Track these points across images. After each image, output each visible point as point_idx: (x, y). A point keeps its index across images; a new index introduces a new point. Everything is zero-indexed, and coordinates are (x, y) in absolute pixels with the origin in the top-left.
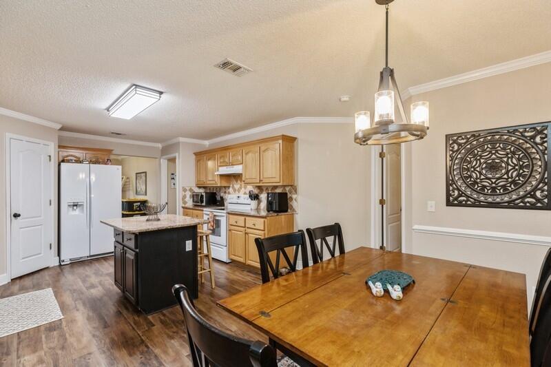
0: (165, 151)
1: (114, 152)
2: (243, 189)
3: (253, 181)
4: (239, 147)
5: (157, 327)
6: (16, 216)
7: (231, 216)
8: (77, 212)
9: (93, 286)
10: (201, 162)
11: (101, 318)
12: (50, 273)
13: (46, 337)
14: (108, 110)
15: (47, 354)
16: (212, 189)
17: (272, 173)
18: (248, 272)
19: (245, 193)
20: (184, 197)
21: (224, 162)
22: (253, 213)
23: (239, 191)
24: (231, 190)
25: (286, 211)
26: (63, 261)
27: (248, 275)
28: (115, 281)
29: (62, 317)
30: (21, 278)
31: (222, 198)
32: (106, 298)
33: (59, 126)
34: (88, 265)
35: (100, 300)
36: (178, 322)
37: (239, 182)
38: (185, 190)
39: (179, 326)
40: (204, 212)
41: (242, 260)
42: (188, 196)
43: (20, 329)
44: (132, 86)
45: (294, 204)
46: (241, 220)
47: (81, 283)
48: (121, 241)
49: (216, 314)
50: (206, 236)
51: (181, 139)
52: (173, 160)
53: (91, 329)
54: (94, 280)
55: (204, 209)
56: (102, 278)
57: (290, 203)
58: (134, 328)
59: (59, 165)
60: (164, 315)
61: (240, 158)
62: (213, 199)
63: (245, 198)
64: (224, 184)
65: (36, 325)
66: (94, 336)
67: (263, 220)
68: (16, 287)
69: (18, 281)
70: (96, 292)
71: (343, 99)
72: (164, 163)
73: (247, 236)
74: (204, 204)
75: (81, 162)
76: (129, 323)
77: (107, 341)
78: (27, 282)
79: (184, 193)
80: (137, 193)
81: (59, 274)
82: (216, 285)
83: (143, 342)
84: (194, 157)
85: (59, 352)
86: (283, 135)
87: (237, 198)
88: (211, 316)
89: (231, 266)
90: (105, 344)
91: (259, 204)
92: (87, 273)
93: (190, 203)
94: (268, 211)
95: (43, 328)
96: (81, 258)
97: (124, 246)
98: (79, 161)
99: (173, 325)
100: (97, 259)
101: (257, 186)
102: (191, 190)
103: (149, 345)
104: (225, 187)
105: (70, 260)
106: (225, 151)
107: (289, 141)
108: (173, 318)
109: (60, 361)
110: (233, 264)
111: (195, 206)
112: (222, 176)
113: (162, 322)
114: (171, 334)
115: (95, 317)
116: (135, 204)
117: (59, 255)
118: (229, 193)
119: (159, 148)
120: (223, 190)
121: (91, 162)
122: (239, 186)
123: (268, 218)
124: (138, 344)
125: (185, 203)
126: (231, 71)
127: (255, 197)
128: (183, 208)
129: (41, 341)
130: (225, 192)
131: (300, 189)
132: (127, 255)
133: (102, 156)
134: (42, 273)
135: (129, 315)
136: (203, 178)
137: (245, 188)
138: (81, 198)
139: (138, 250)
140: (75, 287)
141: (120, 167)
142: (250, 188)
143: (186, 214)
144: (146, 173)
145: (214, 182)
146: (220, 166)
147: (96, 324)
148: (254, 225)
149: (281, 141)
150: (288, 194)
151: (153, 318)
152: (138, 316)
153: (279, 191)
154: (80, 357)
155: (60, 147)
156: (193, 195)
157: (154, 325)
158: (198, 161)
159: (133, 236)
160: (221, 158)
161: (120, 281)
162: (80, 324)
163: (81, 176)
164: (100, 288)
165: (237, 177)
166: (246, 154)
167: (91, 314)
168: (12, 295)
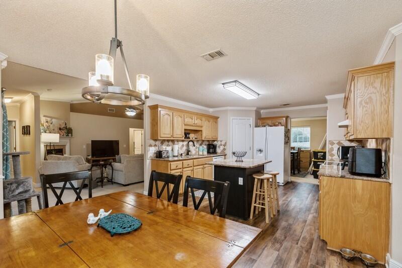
20: (331, 150)
33: (255, 109)
38: (332, 143)
42: (336, 149)
79: (331, 146)
116: (319, 154)
125: (332, 155)
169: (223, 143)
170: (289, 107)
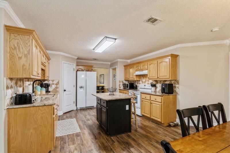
0: (111, 65)
1: (93, 67)
2: (147, 81)
3: (154, 78)
4: (146, 62)
5: (116, 143)
6: (65, 91)
7: (142, 94)
8: (82, 90)
9: (88, 120)
10: (127, 69)
11: (94, 134)
12: (74, 112)
13: (76, 139)
14: (94, 49)
15: (78, 146)
16: (131, 81)
17: (165, 74)
18: (152, 122)
19: (148, 84)
20: (120, 85)
21: (138, 69)
22: (153, 93)
23: (145, 82)
24: (141, 82)
25: (172, 93)
26: (78, 108)
27: (153, 124)
28: (97, 119)
29: (80, 131)
30: (66, 113)
31: (136, 86)
32: (94, 126)
33: (76, 58)
34: (86, 111)
35: (92, 126)
36: (125, 143)
37: (145, 78)
38: (120, 82)
39: (126, 145)
40: (129, 92)
41: (149, 116)
42: (121, 84)
43: (68, 134)
44: (105, 38)
45: (177, 90)
46: (148, 97)
47: (84, 118)
48: (100, 103)
49: (141, 142)
50: (134, 104)
51: (119, 60)
52: (115, 69)
53: (91, 139)
54: (88, 117)
55: (129, 91)
56: (91, 117)
57: (174, 89)
58: (106, 142)
59: (77, 72)
60: (118, 138)
61: (146, 67)
62: (132, 86)
63: (149, 86)
64: (138, 79)
65: (72, 133)
66: (92, 142)
67: (161, 97)
68: (65, 117)
69: (65, 114)
70: (90, 122)
71: (214, 30)
72: (111, 70)
73: (151, 104)
74: (128, 88)
75: (83, 71)
76: (104, 139)
77: (98, 145)
78: (68, 115)
79: (120, 83)
80: (100, 83)
81: (77, 113)
82: (138, 127)
83: (112, 149)
84: (124, 67)
85: (81, 146)
86: (171, 54)
87: (144, 86)
88: (139, 142)
89: (143, 118)
90: (97, 147)
91: (156, 89)
92: (86, 114)
93: (122, 88)
94: (162, 93)
95: (75, 135)
96: (83, 107)
97: (101, 105)
98: (82, 70)
99: (123, 144)
100: (88, 109)
101: (154, 80)
102: (122, 82)
103: (114, 151)
104: (138, 81)
105: (80, 108)
106: (139, 64)
107: (175, 57)
108: (122, 140)
109: (82, 151)
110: (143, 117)
111: (124, 89)
112: (136, 75)
113: (118, 141)
114: (123, 148)
115: (91, 133)
116: (100, 87)
117: (76, 106)
118: (140, 83)
119: (109, 64)
120: (137, 82)
121: (86, 71)
122: (145, 80)
123: (164, 96)
124: (110, 150)
125: (120, 87)
126: (152, 23)
127: (153, 86)
128: (119, 89)
129: (75, 140)
130: (138, 83)
131: (180, 82)
132: (102, 109)
133: (89, 68)
134: (71, 112)
135: (104, 135)
136: (128, 77)
137: (148, 81)
138: (83, 85)
139: (107, 108)
140: (83, 119)
141: (96, 72)
142: (151, 81)
143: (120, 92)
144: (104, 75)
145: (133, 78)
146: (136, 71)
147: (92, 137)
148: (156, 99)
149: (170, 57)
150: (173, 84)
151: (114, 138)
152: (108, 136)
153: (167, 83)
154: (89, 151)
155: (77, 65)
156: (123, 84)
157: (115, 142)
158: (125, 69)
159: (106, 102)
160: (136, 67)
161: (99, 120)
162: (86, 135)
163: (82, 76)
164: (91, 121)
165: (144, 76)
166: (150, 65)
167: (90, 132)
168: (64, 119)
169: (55, 82)
170: (97, 61)
